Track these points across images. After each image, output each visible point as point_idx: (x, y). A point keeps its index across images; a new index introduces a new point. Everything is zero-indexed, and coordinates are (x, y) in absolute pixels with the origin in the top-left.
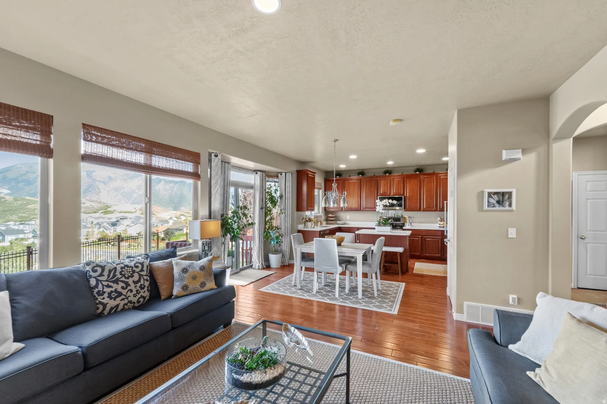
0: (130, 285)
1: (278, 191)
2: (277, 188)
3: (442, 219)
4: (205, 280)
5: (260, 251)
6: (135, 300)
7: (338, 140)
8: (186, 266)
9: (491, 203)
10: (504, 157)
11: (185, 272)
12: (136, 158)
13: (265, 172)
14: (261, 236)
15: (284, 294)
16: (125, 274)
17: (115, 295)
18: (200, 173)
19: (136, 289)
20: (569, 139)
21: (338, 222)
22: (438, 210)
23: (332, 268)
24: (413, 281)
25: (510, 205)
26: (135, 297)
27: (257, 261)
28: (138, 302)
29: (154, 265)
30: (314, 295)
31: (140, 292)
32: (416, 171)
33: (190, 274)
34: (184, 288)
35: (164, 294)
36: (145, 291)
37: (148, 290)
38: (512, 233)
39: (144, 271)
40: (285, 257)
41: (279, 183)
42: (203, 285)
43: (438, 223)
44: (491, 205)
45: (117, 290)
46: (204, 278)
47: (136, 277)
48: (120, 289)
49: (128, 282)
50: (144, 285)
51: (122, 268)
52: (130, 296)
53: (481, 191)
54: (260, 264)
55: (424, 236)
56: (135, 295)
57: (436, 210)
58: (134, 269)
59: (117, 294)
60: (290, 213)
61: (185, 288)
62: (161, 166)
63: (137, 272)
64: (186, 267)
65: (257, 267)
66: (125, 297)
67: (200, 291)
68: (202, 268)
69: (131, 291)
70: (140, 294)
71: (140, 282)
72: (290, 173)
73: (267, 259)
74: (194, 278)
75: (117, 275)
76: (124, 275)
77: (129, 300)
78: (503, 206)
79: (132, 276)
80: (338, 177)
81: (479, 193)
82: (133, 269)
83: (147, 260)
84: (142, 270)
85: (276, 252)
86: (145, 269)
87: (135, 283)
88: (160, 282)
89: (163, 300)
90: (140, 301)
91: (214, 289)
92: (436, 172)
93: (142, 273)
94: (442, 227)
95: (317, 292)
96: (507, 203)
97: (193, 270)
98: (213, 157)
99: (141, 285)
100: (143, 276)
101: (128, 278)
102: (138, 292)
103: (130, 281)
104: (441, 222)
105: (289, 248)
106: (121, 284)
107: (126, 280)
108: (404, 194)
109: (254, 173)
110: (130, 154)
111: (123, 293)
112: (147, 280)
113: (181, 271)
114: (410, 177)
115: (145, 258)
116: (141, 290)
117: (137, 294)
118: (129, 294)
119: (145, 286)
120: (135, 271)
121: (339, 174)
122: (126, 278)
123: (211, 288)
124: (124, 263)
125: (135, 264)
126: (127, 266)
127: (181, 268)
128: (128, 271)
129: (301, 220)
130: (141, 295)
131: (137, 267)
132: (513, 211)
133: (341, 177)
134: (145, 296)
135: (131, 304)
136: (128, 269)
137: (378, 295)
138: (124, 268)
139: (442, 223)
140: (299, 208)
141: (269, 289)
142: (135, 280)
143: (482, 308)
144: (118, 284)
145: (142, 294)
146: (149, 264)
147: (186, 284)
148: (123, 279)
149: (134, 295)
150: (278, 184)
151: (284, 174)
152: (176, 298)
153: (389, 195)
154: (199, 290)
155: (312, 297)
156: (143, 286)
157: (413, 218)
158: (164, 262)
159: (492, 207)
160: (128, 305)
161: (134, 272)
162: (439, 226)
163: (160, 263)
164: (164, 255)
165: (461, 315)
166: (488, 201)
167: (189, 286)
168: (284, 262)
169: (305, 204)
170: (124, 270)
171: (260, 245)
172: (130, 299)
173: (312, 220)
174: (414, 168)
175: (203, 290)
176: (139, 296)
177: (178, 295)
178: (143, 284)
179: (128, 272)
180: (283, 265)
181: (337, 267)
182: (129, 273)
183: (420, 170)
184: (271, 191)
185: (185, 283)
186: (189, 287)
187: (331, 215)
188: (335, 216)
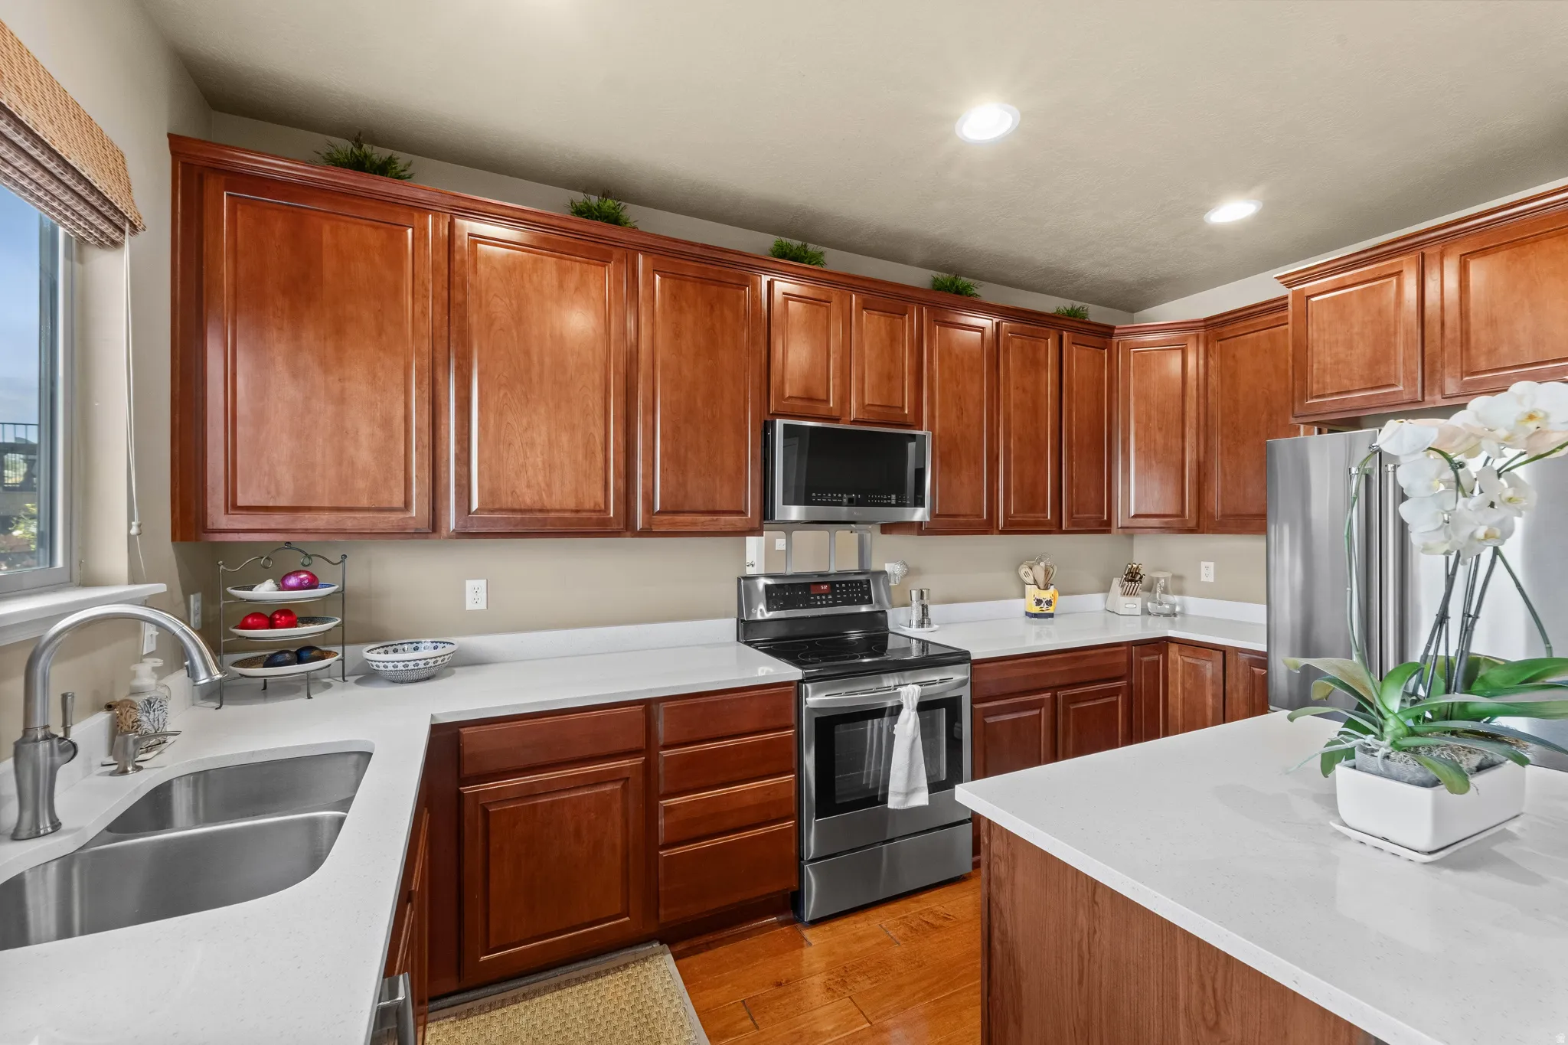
108: (917, 423)
153: (838, 420)
187: (282, 586)
188: (342, 593)
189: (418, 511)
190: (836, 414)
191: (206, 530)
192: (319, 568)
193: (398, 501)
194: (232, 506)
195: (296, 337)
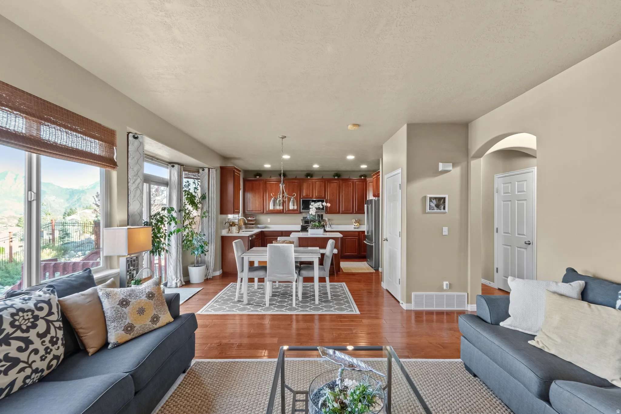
0: (32, 343)
1: (198, 190)
2: (197, 186)
3: (357, 221)
4: (157, 311)
5: (178, 264)
6: (42, 365)
7: (285, 137)
8: (126, 296)
9: (432, 206)
10: (441, 169)
11: (125, 305)
12: (17, 124)
13: (183, 165)
14: (179, 245)
15: (231, 313)
16: (21, 325)
17: (5, 365)
18: (116, 159)
19: (45, 347)
20: (480, 159)
21: (259, 226)
22: (354, 213)
23: (288, 276)
24: (350, 280)
25: (444, 208)
26: (44, 360)
27: (174, 277)
28: (49, 367)
29: (68, 302)
30: (268, 308)
31: (51, 350)
32: (334, 176)
33: (133, 307)
34: (127, 329)
35: (92, 344)
36: (59, 347)
37: (62, 344)
38: (445, 231)
39: (53, 313)
40: (209, 269)
41: (199, 180)
42: (155, 319)
43: (353, 225)
44: (432, 208)
45: (10, 355)
46: (155, 309)
47: (42, 326)
48: (14, 353)
49: (29, 337)
50: (56, 337)
51: (12, 315)
52: (34, 361)
53: (424, 196)
54: (178, 280)
56: (44, 358)
58: (37, 313)
59: (8, 364)
60: (215, 216)
61: (129, 329)
62: (58, 143)
63: (42, 318)
64: (124, 298)
65: (174, 285)
66: (25, 365)
67: (153, 329)
68: (150, 296)
69: (36, 351)
70: (52, 353)
71: (50, 334)
72: (215, 169)
73: (186, 273)
74: (141, 311)
75: (4, 329)
76: (19, 327)
77: (34, 368)
78: (440, 209)
79: (34, 326)
80: (258, 177)
81: (423, 197)
82: (34, 314)
83: (55, 295)
84: (50, 313)
85: (198, 264)
86: (54, 310)
87: (41, 336)
88: (84, 327)
89: (92, 355)
90: (52, 365)
91: (171, 322)
92: (351, 178)
93: (50, 318)
94: (356, 228)
95: (270, 305)
96: (442, 207)
97: (136, 300)
98: (131, 138)
99: (52, 338)
100: (54, 323)
101: (27, 331)
102: (47, 351)
103: (32, 335)
104: (356, 223)
105: (214, 257)
106: (15, 344)
107: (25, 335)
108: (325, 198)
109: (170, 165)
110: (5, 116)
111: (22, 359)
112: (59, 328)
113: (119, 304)
114: (329, 181)
115: (50, 292)
116: (53, 346)
117: (47, 355)
118: (33, 357)
119: (58, 339)
120: (38, 316)
121: (259, 174)
122: (23, 331)
123: (168, 322)
124: (14, 306)
125: (35, 305)
126: (22, 310)
127: (118, 300)
128: (26, 318)
129: (224, 224)
130: (54, 355)
131: (41, 309)
132: (445, 213)
133: (261, 177)
134: (59, 355)
135: (37, 375)
136: (25, 314)
137: (331, 298)
138: (17, 314)
140: (223, 211)
141: (210, 310)
142: (41, 332)
143: (426, 296)
144: (9, 344)
145: (55, 352)
146: (58, 301)
147: (130, 322)
148: (19, 334)
149: (41, 357)
150: (199, 182)
151: (206, 170)
152: (115, 347)
153: (312, 198)
154: (150, 328)
155: (267, 311)
156: (55, 339)
158: (83, 295)
159: (433, 210)
160: (32, 377)
161: (36, 318)
162: (354, 227)
163: (76, 296)
164: (75, 283)
165: (410, 304)
166: (430, 205)
167: (135, 325)
168: (208, 275)
169: (230, 206)
170: (17, 317)
171: (178, 257)
172: (34, 366)
173: (236, 224)
174: (333, 173)
175: (156, 326)
176: (50, 357)
177: (119, 342)
178: (54, 335)
179: (26, 320)
180: (206, 278)
181: (294, 274)
182: (29, 322)
183: (338, 175)
184: (190, 189)
185: (128, 321)
186: (135, 327)
187: (251, 218)
188: (256, 219)
189: (262, 211)
190: (311, 197)
191: (245, 213)
192: (254, 216)
193: (260, 210)
194: (247, 211)
195: (255, 193)
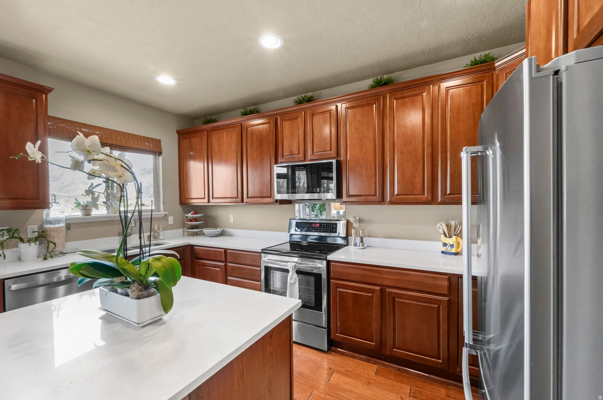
3: (453, 229)
21: (206, 230)
22: (439, 200)
43: (439, 240)
55: (388, 290)
57: (432, 201)
94: (451, 254)
104: (450, 237)
108: (338, 156)
114: (353, 102)
139: (452, 241)
157: (370, 222)
162: (444, 249)
187: (191, 214)
189: (206, 198)
193: (203, 196)
